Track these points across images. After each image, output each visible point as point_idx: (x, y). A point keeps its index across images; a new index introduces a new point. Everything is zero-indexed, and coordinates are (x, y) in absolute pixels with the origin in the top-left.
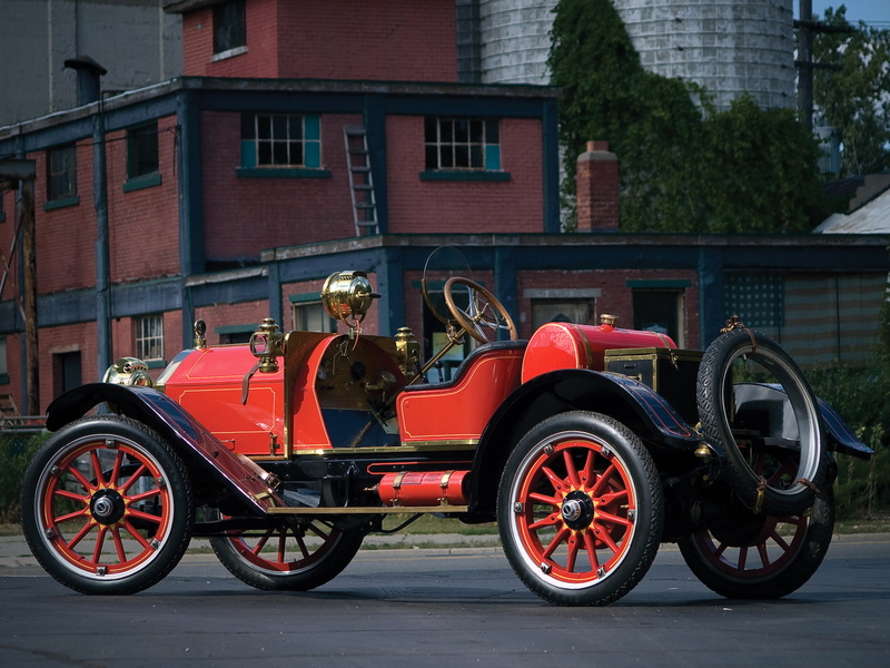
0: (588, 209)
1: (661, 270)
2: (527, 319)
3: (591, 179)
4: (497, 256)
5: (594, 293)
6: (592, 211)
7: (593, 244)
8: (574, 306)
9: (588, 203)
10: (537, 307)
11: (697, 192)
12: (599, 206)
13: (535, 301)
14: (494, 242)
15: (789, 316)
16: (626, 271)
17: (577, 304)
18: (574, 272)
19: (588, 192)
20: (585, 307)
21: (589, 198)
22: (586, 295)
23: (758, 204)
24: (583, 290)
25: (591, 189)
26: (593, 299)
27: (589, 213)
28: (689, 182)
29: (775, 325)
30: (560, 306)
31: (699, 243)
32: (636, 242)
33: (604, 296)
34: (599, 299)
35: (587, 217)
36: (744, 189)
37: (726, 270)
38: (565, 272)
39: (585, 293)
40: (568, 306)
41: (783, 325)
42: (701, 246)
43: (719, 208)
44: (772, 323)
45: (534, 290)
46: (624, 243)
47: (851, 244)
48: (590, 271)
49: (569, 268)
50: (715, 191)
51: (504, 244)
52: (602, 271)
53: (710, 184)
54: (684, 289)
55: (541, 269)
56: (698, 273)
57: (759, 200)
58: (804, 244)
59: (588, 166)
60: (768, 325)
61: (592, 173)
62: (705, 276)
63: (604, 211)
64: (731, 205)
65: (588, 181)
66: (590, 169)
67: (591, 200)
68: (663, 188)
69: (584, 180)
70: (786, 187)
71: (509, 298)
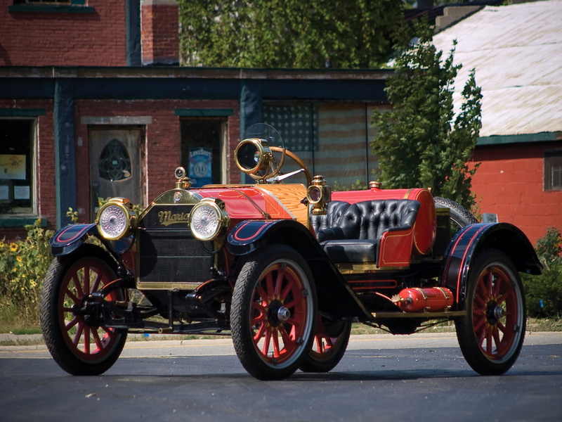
0: (151, 43)
1: (207, 100)
2: (84, 142)
3: (153, 19)
4: (57, 87)
5: (145, 120)
6: (154, 45)
7: (145, 76)
8: (127, 132)
9: (151, 38)
10: (93, 133)
11: (283, 20)
12: (160, 41)
13: (92, 127)
14: (54, 74)
15: (322, 141)
16: (175, 101)
17: (130, 130)
18: (127, 101)
19: (151, 30)
20: (137, 133)
21: (152, 34)
22: (138, 123)
23: (341, 30)
24: (135, 118)
25: (153, 28)
26: (145, 126)
27: (151, 46)
28: (275, 11)
29: (309, 150)
30: (115, 132)
31: (241, 77)
32: (184, 76)
33: (154, 123)
34: (149, 126)
35: (150, 49)
36: (327, 18)
37: (264, 101)
38: (119, 101)
39: (137, 120)
40: (121, 132)
41: (317, 150)
42: (242, 79)
43: (303, 33)
44: (307, 148)
45: (90, 118)
46: (173, 76)
47: (379, 78)
48: (142, 100)
49: (123, 97)
50: (299, 19)
51: (63, 76)
52: (152, 100)
53: (295, 13)
54: (227, 117)
55: (98, 98)
56: (239, 103)
57: (341, 27)
58: (335, 78)
59: (151, 9)
60: (303, 150)
61: (154, 15)
62: (246, 106)
63: (165, 44)
64: (314, 31)
65: (151, 21)
66: (153, 11)
67: (154, 36)
68: (252, 15)
69: (148, 20)
70: (367, 16)
71: (67, 124)
